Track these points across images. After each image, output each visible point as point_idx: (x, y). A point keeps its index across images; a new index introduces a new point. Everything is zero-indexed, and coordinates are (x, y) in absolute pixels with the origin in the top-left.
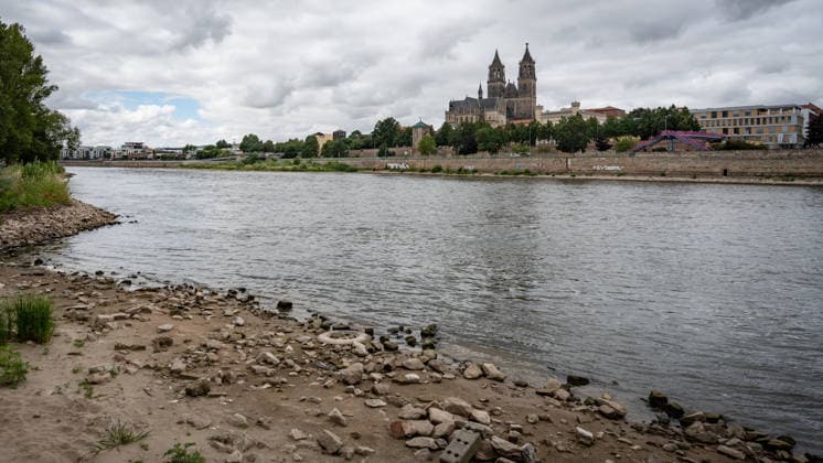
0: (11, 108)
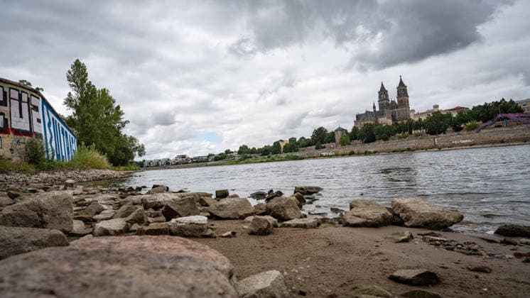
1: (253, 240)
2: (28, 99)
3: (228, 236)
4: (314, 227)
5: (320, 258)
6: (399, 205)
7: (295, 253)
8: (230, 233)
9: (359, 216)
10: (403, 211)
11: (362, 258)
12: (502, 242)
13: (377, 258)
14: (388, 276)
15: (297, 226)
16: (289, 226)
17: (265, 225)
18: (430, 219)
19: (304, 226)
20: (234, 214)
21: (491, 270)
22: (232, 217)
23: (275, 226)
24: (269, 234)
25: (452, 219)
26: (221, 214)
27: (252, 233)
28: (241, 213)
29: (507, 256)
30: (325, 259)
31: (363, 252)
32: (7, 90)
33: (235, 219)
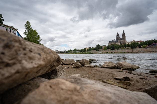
1: (74, 69)
2: (13, 31)
3: (67, 68)
4: (93, 67)
5: (93, 74)
6: (120, 63)
7: (86, 72)
9: (107, 65)
10: (121, 65)
11: (106, 74)
12: (151, 74)
13: (111, 74)
14: (114, 78)
15: (88, 67)
16: (85, 67)
18: (129, 67)
19: (90, 67)
20: (69, 63)
21: (147, 79)
22: (69, 64)
23: (81, 67)
24: (79, 68)
25: (136, 68)
26: (66, 63)
27: (74, 68)
28: (72, 63)
29: (152, 77)
30: (95, 74)
31: (107, 73)
32: (7, 28)
33: (70, 65)
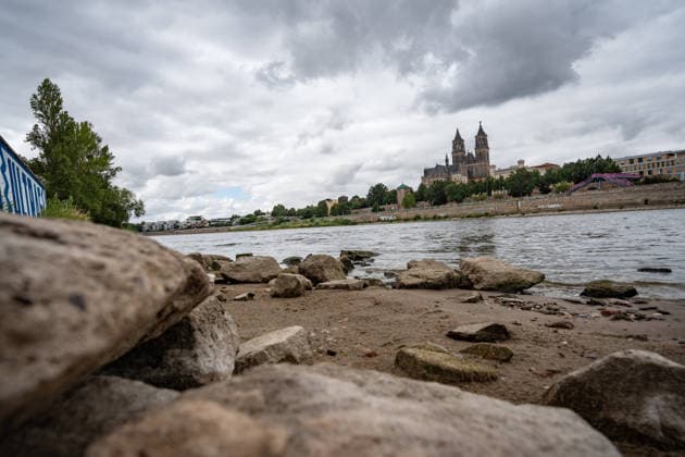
0: (78, 181)
8: (245, 295)
17: (293, 285)
